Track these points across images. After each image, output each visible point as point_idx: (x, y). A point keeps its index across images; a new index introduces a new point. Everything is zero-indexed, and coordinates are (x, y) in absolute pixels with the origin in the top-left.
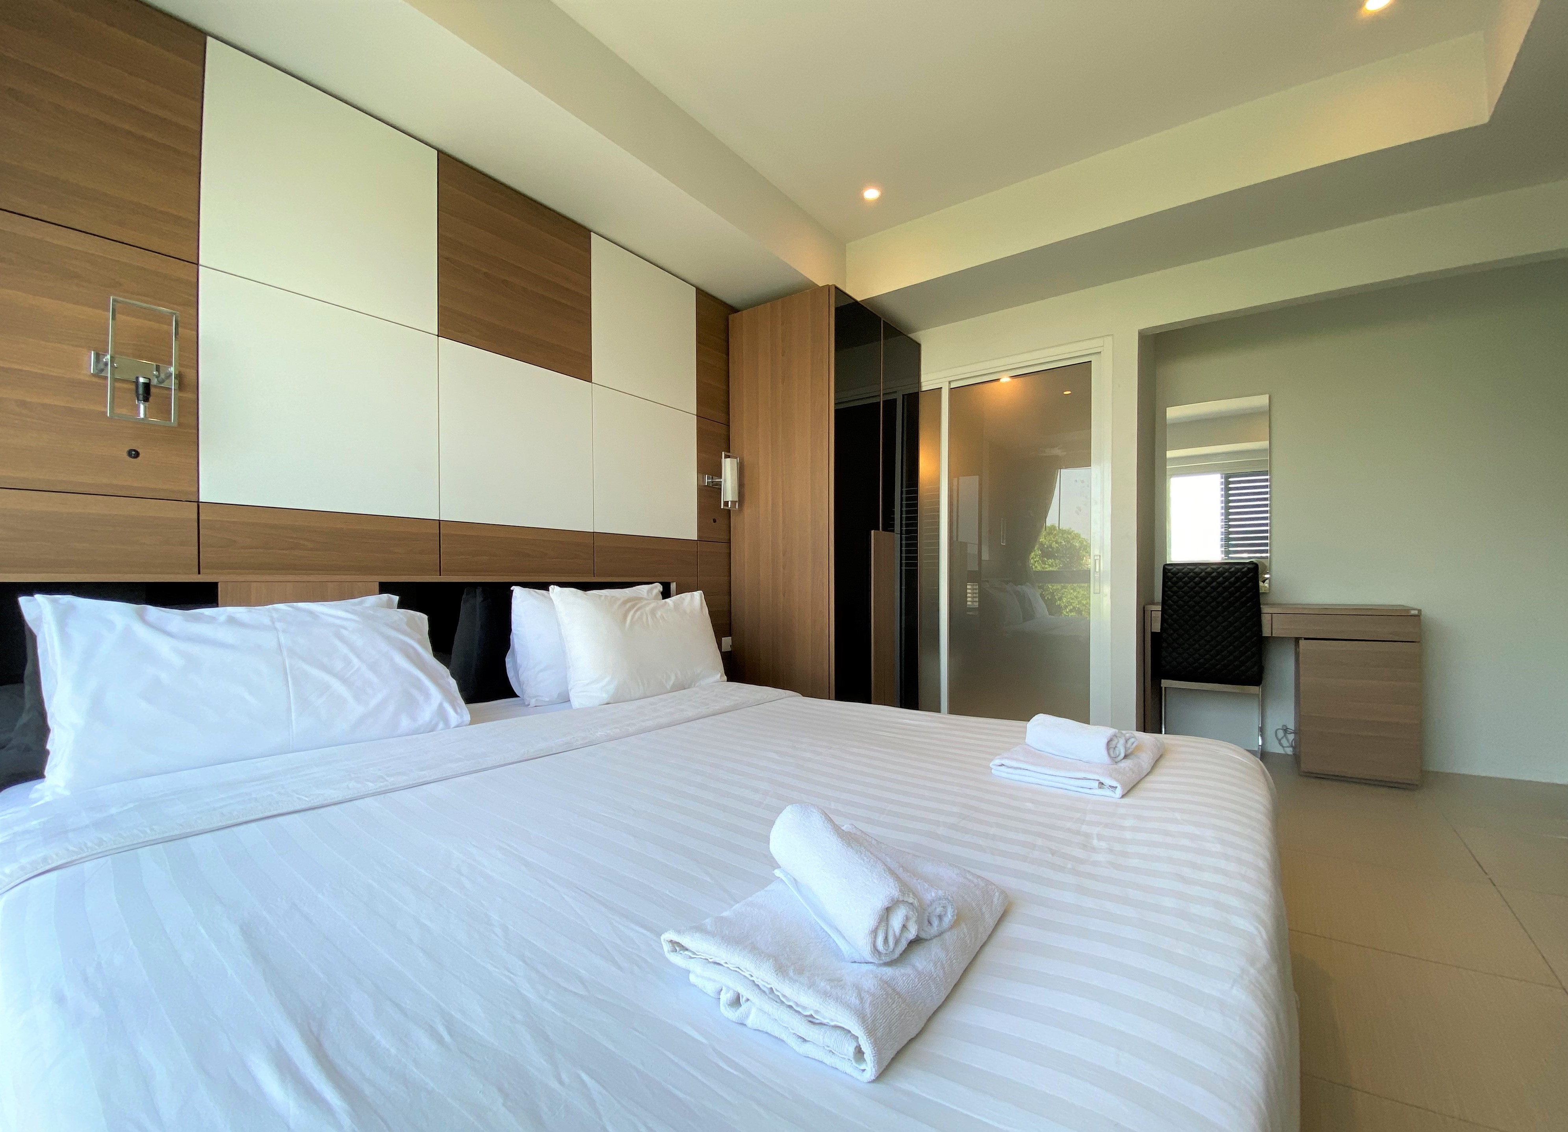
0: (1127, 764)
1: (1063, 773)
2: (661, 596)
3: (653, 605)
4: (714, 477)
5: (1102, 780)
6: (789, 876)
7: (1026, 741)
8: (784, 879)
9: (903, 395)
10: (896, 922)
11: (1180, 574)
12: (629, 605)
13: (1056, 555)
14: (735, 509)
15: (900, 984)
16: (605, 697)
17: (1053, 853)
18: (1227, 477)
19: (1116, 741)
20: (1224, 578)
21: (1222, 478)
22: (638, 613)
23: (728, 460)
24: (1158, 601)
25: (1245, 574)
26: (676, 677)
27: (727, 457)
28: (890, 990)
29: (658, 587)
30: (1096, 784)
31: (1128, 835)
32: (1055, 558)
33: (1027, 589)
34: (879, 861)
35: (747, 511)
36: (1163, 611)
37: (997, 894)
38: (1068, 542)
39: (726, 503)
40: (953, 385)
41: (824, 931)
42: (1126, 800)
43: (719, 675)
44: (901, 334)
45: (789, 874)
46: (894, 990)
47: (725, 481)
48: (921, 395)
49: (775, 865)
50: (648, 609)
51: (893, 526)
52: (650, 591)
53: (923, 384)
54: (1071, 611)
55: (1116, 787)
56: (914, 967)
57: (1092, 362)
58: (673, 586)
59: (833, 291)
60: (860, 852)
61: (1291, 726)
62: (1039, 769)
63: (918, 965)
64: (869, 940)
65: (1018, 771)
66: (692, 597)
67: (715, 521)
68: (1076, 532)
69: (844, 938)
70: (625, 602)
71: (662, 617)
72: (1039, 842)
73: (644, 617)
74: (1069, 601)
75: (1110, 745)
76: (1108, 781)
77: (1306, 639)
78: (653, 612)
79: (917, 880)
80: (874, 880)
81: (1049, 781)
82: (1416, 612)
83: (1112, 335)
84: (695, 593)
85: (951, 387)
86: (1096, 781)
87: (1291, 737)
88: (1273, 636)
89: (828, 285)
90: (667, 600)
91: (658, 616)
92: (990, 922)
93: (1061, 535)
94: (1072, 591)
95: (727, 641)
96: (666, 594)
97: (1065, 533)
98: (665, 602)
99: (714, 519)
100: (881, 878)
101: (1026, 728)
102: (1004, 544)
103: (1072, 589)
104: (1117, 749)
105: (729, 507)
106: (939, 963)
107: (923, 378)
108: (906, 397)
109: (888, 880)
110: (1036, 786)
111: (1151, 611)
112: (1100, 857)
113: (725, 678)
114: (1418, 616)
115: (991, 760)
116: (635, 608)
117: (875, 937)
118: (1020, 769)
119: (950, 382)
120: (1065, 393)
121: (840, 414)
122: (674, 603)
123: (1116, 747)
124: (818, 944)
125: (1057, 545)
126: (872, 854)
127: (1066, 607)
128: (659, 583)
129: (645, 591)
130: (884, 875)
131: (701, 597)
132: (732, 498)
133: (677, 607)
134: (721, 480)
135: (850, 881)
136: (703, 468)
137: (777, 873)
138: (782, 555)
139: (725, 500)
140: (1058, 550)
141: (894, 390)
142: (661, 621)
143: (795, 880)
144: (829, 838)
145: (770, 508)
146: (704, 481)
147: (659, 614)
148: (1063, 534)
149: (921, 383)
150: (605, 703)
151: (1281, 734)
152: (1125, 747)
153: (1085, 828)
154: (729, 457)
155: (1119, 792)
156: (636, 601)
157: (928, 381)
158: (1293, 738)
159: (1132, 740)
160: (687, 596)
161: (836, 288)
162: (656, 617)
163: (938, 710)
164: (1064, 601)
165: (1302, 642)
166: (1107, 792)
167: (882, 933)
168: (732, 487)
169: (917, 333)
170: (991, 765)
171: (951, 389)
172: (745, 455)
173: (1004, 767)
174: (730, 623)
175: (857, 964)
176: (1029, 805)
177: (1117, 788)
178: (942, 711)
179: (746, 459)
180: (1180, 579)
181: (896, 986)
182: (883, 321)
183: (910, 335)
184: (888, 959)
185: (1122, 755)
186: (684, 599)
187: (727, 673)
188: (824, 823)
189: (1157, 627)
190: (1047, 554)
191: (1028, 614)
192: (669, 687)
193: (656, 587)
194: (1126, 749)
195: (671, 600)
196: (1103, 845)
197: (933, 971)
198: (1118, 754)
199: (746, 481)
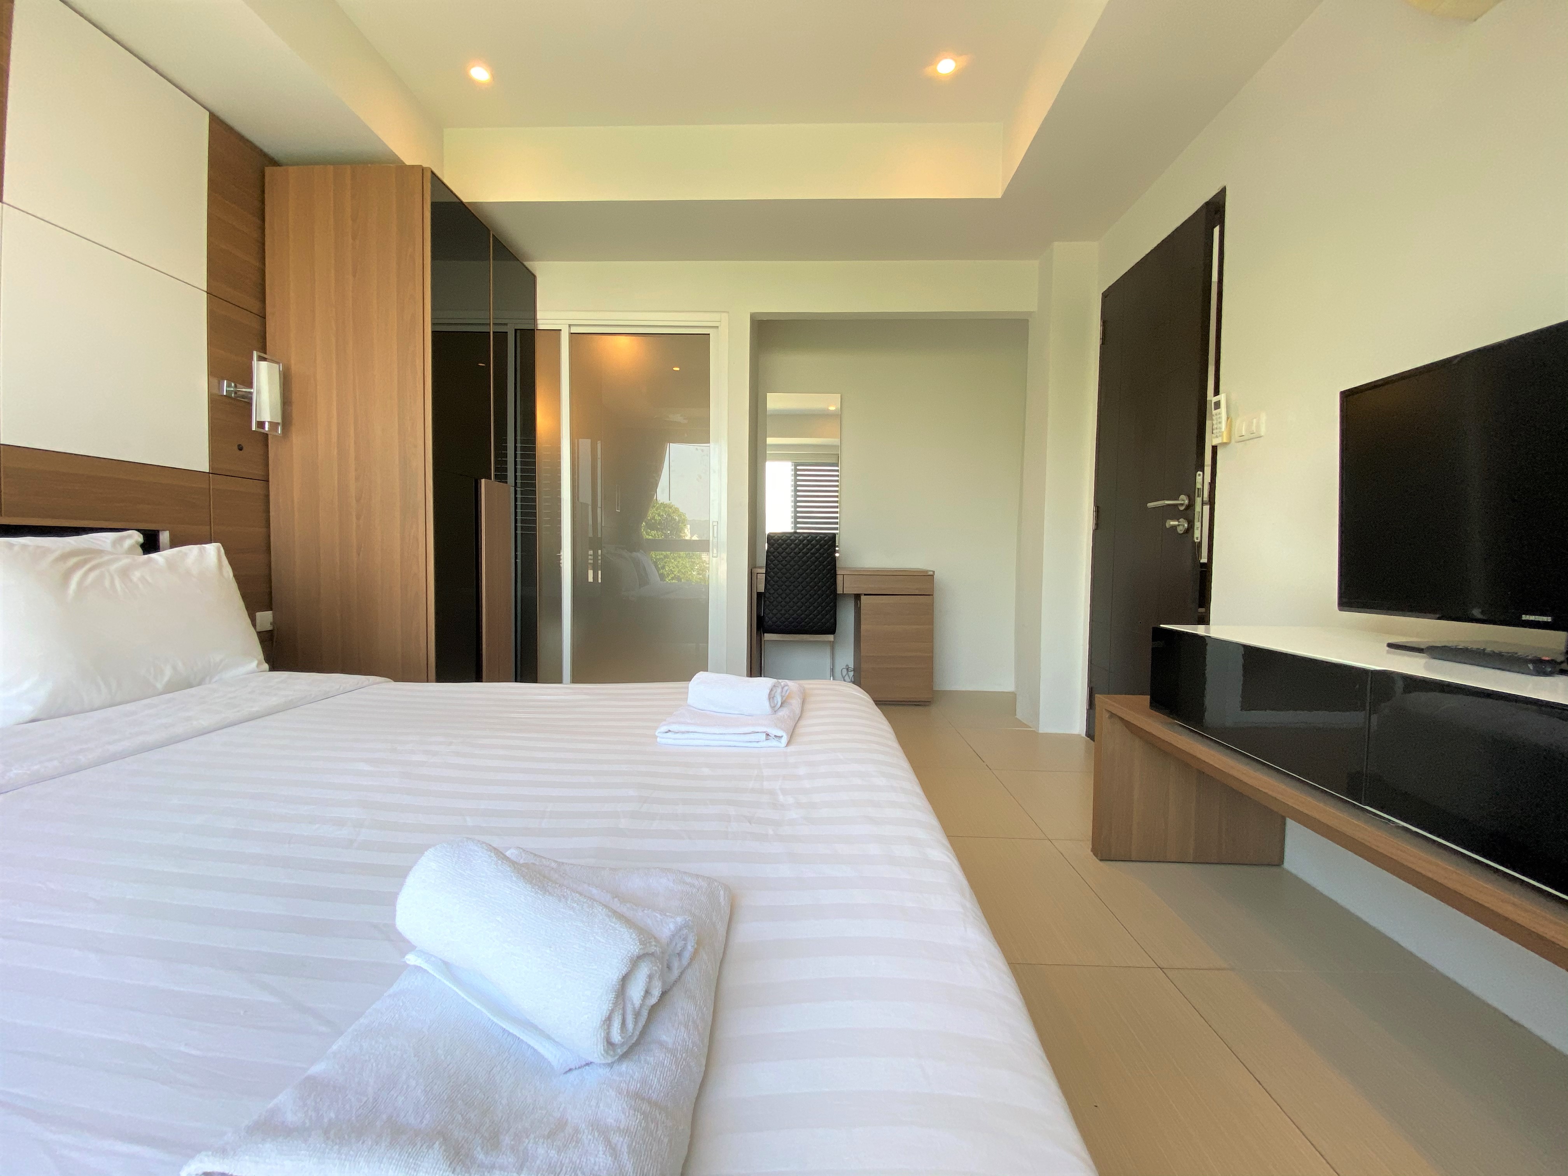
0: (784, 713)
1: (731, 731)
2: (140, 550)
3: (125, 561)
4: (238, 385)
5: (771, 731)
6: (433, 959)
7: (688, 702)
8: (425, 966)
9: (516, 330)
10: (636, 992)
11: (780, 541)
12: (73, 561)
13: (659, 527)
14: (275, 433)
15: (654, 1085)
16: (28, 710)
17: (750, 820)
18: (796, 465)
19: (775, 691)
20: (811, 545)
21: (792, 466)
22: (92, 576)
23: (264, 364)
24: (760, 565)
25: (826, 542)
26: (174, 668)
27: (261, 359)
28: (645, 1107)
29: (137, 537)
30: (764, 736)
31: (807, 784)
32: (657, 530)
33: (638, 555)
34: (595, 903)
35: (297, 439)
36: (767, 573)
37: (722, 893)
38: (669, 515)
39: (261, 424)
40: (574, 330)
41: (509, 1033)
42: (791, 748)
43: (255, 663)
44: (516, 259)
45: (432, 955)
46: (649, 1102)
47: (258, 392)
48: (537, 333)
49: (404, 945)
50: (114, 567)
51: (506, 477)
52: (114, 543)
53: (539, 322)
54: (672, 579)
55: (782, 736)
56: (662, 1045)
57: (711, 335)
58: (164, 537)
59: (428, 175)
60: (564, 897)
61: (852, 666)
62: (708, 730)
63: (664, 1038)
64: (601, 1035)
65: (686, 736)
66: (202, 553)
67: (240, 448)
68: (676, 507)
69: (549, 1038)
70: (64, 557)
71: (143, 579)
72: (732, 811)
73: (107, 583)
74: (671, 570)
75: (771, 697)
76: (774, 732)
77: (865, 595)
78: (125, 573)
79: (643, 911)
80: (597, 937)
81: (717, 740)
82: (932, 573)
83: (728, 312)
84: (207, 546)
85: (572, 332)
86: (763, 734)
87: (851, 674)
88: (844, 593)
89: (421, 166)
90: (154, 556)
91: (135, 579)
92: (721, 930)
93: (662, 508)
94: (673, 561)
95: (265, 618)
96: (150, 544)
97: (666, 507)
98: (150, 560)
99: (239, 445)
100: (607, 931)
101: (688, 688)
102: (619, 511)
103: (673, 558)
104: (775, 698)
105: (267, 429)
106: (690, 1024)
107: (539, 315)
108: (518, 331)
109: (619, 931)
110: (706, 748)
111: (757, 573)
112: (793, 814)
113: (266, 666)
114: (933, 576)
115: (656, 728)
116: (88, 566)
117: (609, 1027)
118: (688, 732)
119: (570, 326)
120: (675, 369)
121: (438, 338)
122: (167, 560)
123: (774, 696)
124: (505, 1063)
125: (660, 518)
126: (581, 894)
127: (668, 575)
128: (138, 530)
129: (109, 541)
130: (610, 926)
131: (219, 551)
132: (272, 417)
133: (171, 565)
134: (252, 390)
135: (558, 949)
136: (216, 370)
137: (412, 959)
138: (354, 501)
139: (258, 420)
140: (660, 523)
141: (504, 321)
142: (141, 586)
143: (446, 963)
144: (511, 888)
145: (334, 439)
146: (220, 387)
147: (136, 575)
148: (664, 508)
149: (537, 320)
150: (27, 719)
151: (845, 672)
152: (782, 696)
153: (766, 785)
154: (265, 359)
155: (784, 740)
156: (89, 556)
157: (545, 319)
158: (853, 674)
159: (786, 688)
160: (192, 551)
161: (433, 173)
162: (131, 581)
163: (560, 681)
164: (667, 569)
165: (863, 597)
166: (774, 743)
167: (618, 1015)
168: (270, 401)
169: (535, 262)
170: (656, 734)
171: (571, 333)
172: (293, 362)
173: (670, 733)
174: (271, 593)
175: (575, 1073)
176: (706, 771)
177: (783, 738)
178: (564, 682)
179: (294, 368)
180: (780, 545)
181: (650, 1092)
182: (493, 235)
183: (526, 264)
184: (625, 1049)
185: (779, 704)
186: (186, 554)
187: (268, 659)
188: (497, 866)
189: (762, 589)
190: (652, 526)
191: (643, 580)
192: (160, 686)
193: (130, 536)
194: (782, 697)
195: (161, 556)
196: (790, 800)
197: (687, 1039)
198: (776, 703)
199: (295, 396)
